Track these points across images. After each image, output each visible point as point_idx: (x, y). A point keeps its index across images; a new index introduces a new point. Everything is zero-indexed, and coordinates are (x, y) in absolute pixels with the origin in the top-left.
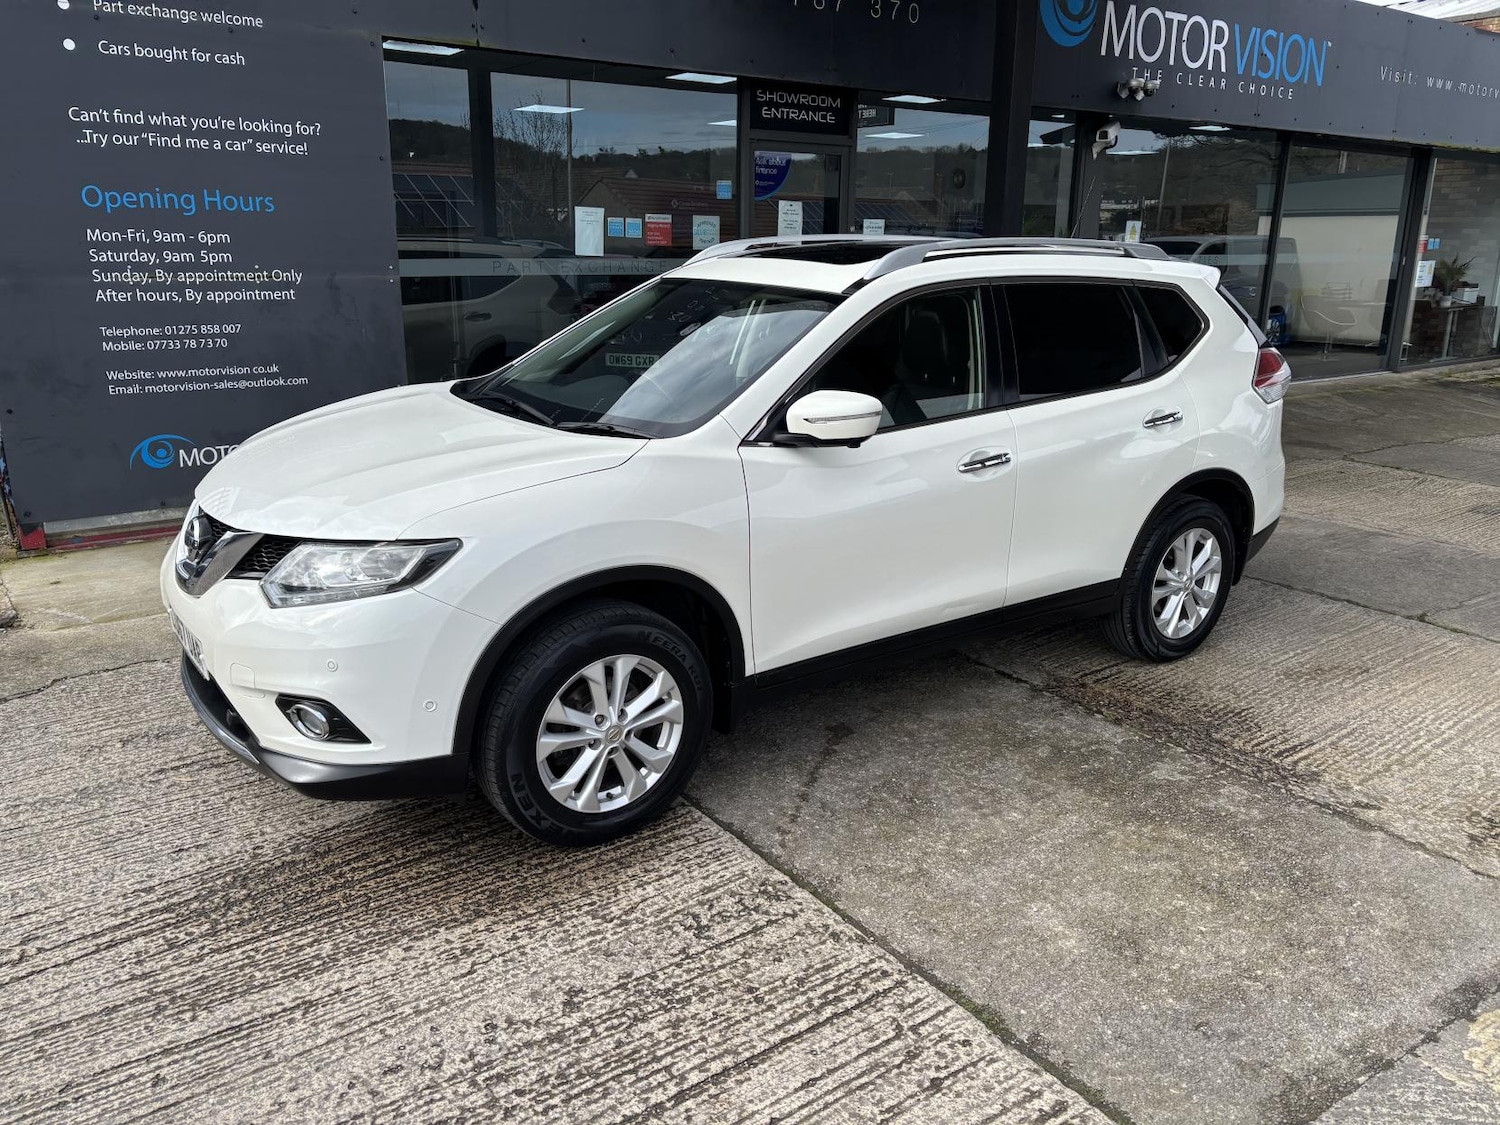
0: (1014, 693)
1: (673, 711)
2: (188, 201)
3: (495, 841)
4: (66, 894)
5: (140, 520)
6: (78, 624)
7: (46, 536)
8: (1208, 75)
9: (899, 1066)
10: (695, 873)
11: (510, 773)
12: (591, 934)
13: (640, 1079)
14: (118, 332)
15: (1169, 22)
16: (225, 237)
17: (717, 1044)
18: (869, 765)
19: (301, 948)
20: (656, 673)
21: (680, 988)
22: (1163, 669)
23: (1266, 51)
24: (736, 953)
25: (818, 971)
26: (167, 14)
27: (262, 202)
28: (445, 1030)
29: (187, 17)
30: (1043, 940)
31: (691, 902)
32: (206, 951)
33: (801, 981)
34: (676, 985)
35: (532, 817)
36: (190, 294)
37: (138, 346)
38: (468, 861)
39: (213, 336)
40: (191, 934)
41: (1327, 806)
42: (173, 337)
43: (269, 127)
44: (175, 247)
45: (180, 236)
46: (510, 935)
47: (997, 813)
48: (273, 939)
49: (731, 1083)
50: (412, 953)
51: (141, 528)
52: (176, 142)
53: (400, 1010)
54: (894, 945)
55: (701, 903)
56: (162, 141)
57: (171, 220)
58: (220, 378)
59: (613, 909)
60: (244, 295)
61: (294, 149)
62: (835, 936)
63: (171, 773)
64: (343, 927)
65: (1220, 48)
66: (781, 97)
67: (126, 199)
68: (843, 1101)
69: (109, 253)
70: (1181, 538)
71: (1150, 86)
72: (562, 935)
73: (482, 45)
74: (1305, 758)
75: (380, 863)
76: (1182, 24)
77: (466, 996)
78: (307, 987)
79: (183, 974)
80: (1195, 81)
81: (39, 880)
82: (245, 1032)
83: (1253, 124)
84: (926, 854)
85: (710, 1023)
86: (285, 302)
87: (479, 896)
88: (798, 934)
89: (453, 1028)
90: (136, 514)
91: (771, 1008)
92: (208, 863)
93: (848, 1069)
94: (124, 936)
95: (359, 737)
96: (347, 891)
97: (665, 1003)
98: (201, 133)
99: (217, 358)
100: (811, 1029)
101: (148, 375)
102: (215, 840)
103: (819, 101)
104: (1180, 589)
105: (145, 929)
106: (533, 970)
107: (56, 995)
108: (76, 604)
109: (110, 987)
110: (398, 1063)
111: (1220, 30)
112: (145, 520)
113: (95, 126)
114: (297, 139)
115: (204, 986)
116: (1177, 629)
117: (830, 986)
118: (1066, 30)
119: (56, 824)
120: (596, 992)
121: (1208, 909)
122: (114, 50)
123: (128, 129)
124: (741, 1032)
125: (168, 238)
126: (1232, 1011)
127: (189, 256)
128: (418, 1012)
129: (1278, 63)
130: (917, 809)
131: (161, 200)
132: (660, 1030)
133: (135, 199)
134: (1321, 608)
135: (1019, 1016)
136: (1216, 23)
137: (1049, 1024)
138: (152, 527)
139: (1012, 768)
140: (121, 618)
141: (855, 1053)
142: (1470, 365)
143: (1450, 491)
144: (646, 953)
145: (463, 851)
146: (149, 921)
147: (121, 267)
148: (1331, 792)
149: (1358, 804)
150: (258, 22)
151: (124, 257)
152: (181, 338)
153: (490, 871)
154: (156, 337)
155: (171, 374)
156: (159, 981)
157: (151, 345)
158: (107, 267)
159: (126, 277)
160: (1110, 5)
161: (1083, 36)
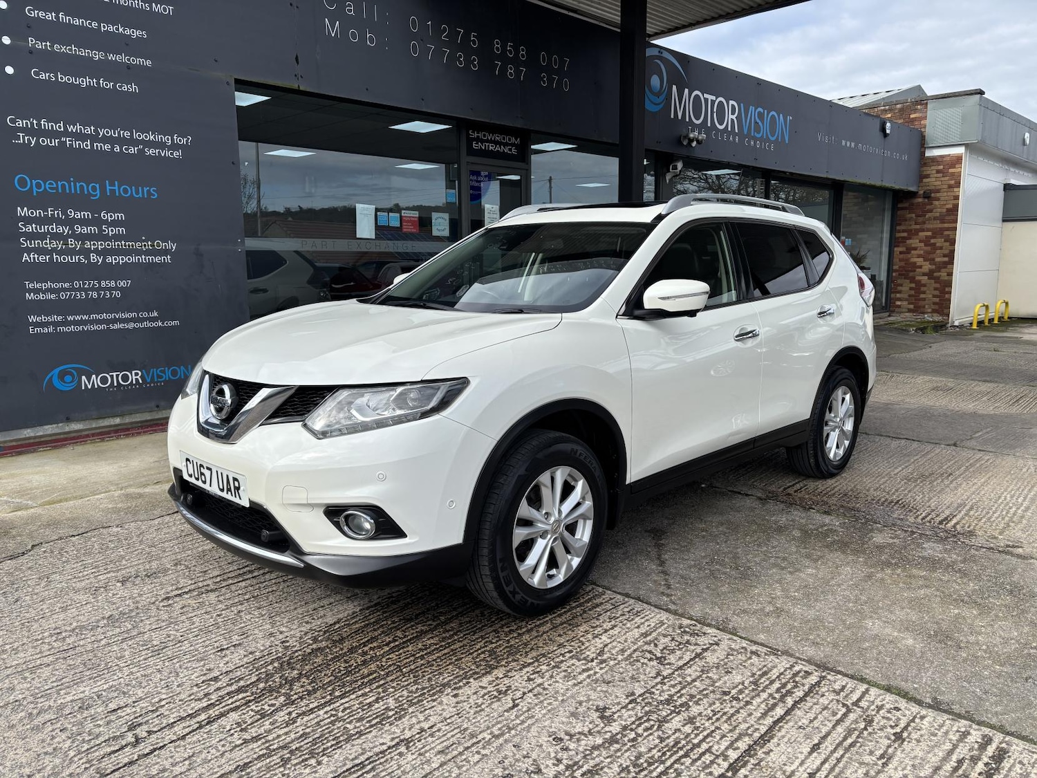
0: (748, 502)
1: (588, 510)
2: (94, 189)
3: (467, 619)
4: (146, 690)
5: (49, 432)
6: (27, 508)
8: (729, 133)
9: (865, 729)
10: (628, 625)
11: (498, 557)
12: (584, 671)
13: (695, 761)
14: (38, 286)
15: (706, 100)
16: (121, 216)
17: (731, 731)
18: (692, 550)
19: (370, 705)
20: (576, 481)
21: (675, 698)
22: (830, 482)
23: (758, 121)
24: (696, 671)
25: (762, 676)
26: (83, 53)
27: (148, 192)
28: (525, 745)
29: (97, 56)
30: (891, 642)
31: (639, 644)
32: (294, 715)
33: (755, 683)
34: (671, 696)
35: (518, 593)
36: (93, 257)
37: (53, 296)
38: (455, 634)
39: (110, 289)
40: (273, 705)
41: (992, 548)
42: (80, 289)
43: (155, 137)
44: (83, 222)
45: (87, 214)
46: (525, 678)
47: (799, 570)
48: (343, 701)
49: (760, 754)
50: (460, 698)
51: (50, 438)
52: (87, 145)
53: (480, 737)
54: (797, 655)
55: (648, 643)
56: (76, 144)
57: (81, 202)
58: (115, 321)
59: (588, 653)
60: (134, 259)
61: (172, 154)
62: (755, 653)
63: (177, 599)
64: (393, 688)
65: (734, 117)
66: (484, 136)
67: (48, 186)
68: (847, 755)
69: (34, 226)
70: (836, 392)
71: (700, 138)
72: (563, 673)
73: (301, 88)
74: (957, 523)
75: (390, 642)
76: (713, 102)
77: (523, 722)
78: (394, 729)
79: (286, 734)
80: (722, 137)
81: (114, 683)
82: (369, 767)
83: (754, 165)
84: (772, 598)
85: (714, 718)
86: (163, 265)
87: (482, 656)
89: (530, 744)
90: (46, 427)
91: (748, 703)
92: (251, 656)
93: (834, 735)
94: (217, 713)
95: (398, 533)
96: (378, 663)
97: (673, 708)
98: (105, 140)
99: (113, 305)
100: (788, 712)
101: (60, 318)
102: (245, 640)
103: (507, 139)
104: (836, 427)
105: (232, 706)
106: (560, 698)
107: (187, 763)
108: (21, 493)
109: (231, 750)
110: (507, 772)
111: (733, 106)
112: (53, 432)
113: (28, 131)
114: (174, 147)
115: (311, 739)
116: (835, 455)
118: (652, 102)
119: (103, 642)
120: (618, 708)
121: (974, 612)
122: (43, 76)
123: (52, 134)
124: (740, 720)
125: (79, 215)
127: (93, 229)
128: (497, 737)
129: (765, 128)
130: (745, 576)
131: (74, 187)
132: (683, 726)
133: (55, 186)
134: (895, 444)
135: (915, 689)
136: (731, 102)
137: (937, 690)
138: (58, 437)
139: (784, 546)
140: (60, 501)
141: (830, 725)
143: (913, 381)
144: (632, 678)
145: (448, 628)
146: (231, 701)
147: (42, 237)
148: (988, 541)
149: (1008, 546)
150: (148, 63)
151: (45, 228)
152: (86, 290)
153: (477, 639)
154: (65, 290)
155: (78, 318)
156: (270, 741)
157: (63, 296)
158: (31, 236)
159: (46, 244)
160: (674, 87)
161: (661, 106)
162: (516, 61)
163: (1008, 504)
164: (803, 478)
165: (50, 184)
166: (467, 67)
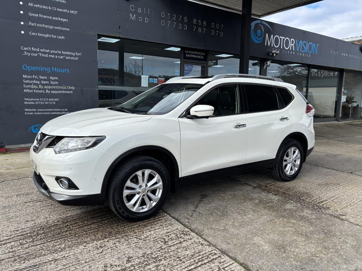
0: (249, 188)
1: (161, 185)
2: (48, 69)
3: (112, 220)
5: (30, 146)
6: (11, 169)
7: (6, 149)
8: (290, 51)
10: (165, 229)
11: (116, 200)
12: (136, 243)
14: (29, 99)
15: (281, 39)
16: (57, 78)
18: (212, 204)
19: (56, 246)
20: (155, 175)
22: (287, 183)
23: (304, 46)
24: (175, 248)
25: (197, 253)
26: (46, 26)
27: (66, 70)
28: (93, 267)
29: (51, 27)
30: (258, 246)
31: (163, 236)
32: (30, 246)
33: (192, 256)
34: (158, 256)
35: (121, 212)
36: (47, 91)
37: (33, 103)
38: (104, 225)
39: (52, 101)
40: (27, 241)
41: (332, 215)
43: (69, 53)
44: (44, 80)
45: (46, 77)
46: (114, 243)
47: (245, 215)
48: (48, 243)
50: (86, 247)
52: (46, 56)
53: (81, 262)
54: (218, 247)
55: (166, 236)
56: (43, 55)
57: (44, 73)
58: (53, 111)
59: (142, 237)
60: (60, 92)
61: (75, 58)
62: (202, 244)
63: (28, 203)
64: (68, 241)
65: (293, 45)
66: (191, 52)
67: (33, 68)
70: (290, 149)
71: (277, 52)
72: (128, 243)
73: (121, 37)
74: (325, 204)
75: (81, 225)
76: (284, 39)
77: (100, 258)
78: (56, 255)
79: (23, 251)
80: (287, 52)
82: (38, 266)
84: (226, 225)
85: (167, 266)
86: (70, 94)
87: (106, 233)
88: (192, 244)
89: (95, 267)
90: (29, 144)
91: (184, 262)
92: (34, 224)
94: (9, 242)
95: (77, 188)
96: (70, 232)
97: (155, 261)
98: (53, 54)
99: (52, 106)
100: (195, 268)
101: (35, 110)
102: (37, 219)
103: (200, 53)
104: (290, 162)
105: (15, 240)
106: (119, 252)
108: (11, 164)
111: (292, 41)
113: (27, 51)
114: (76, 56)
115: (28, 254)
116: (290, 173)
117: (200, 257)
118: (256, 39)
120: (136, 258)
121: (303, 239)
122: (33, 34)
123: (35, 52)
124: (175, 268)
125: (43, 78)
126: (311, 265)
127: (48, 82)
128: (86, 262)
129: (307, 49)
130: (224, 214)
131: (42, 69)
132: (153, 268)
133: (35, 68)
134: (326, 170)
135: (253, 266)
136: (292, 39)
139: (249, 205)
140: (22, 168)
142: (357, 121)
144: (150, 248)
145: (103, 222)
146: (16, 238)
147: (31, 84)
148: (333, 212)
149: (340, 215)
150: (68, 29)
151: (32, 82)
152: (44, 101)
153: (110, 227)
154: (38, 101)
155: (41, 110)
156: (16, 253)
157: (36, 103)
158: (27, 84)
159: (32, 86)
160: (267, 34)
161: (261, 41)
162: (202, 26)
163: (353, 198)
164: (277, 180)
165: (34, 68)
166: (183, 29)
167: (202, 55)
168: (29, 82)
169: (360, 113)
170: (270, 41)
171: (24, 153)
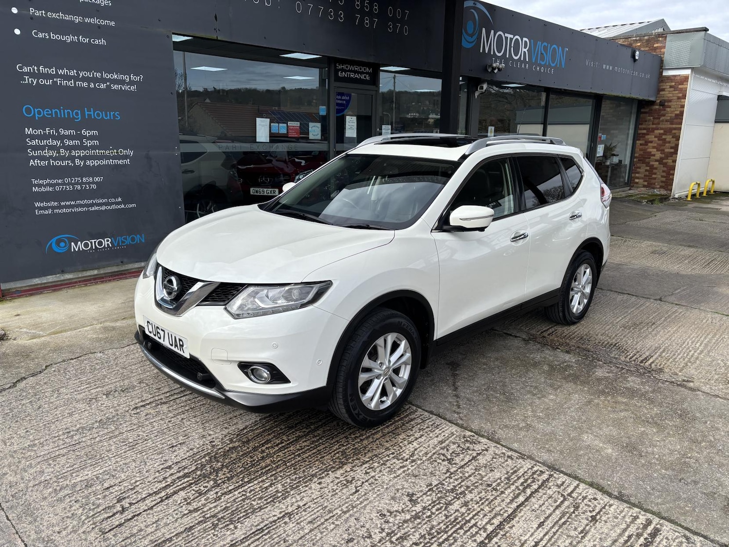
0: (517, 343)
1: (408, 359)
2: (77, 114)
3: (328, 428)
4: (127, 475)
5: (50, 280)
6: (39, 336)
7: (2, 290)
8: (522, 62)
9: (574, 512)
10: (431, 435)
11: (348, 393)
12: (401, 467)
13: (466, 532)
14: (41, 182)
15: (506, 38)
16: (96, 132)
17: (490, 512)
18: (476, 379)
19: (267, 488)
20: (401, 341)
21: (457, 488)
22: (573, 328)
23: (543, 52)
24: (472, 469)
25: (513, 474)
26: (67, 18)
27: (114, 115)
28: (362, 519)
29: (77, 20)
30: (597, 451)
31: (437, 449)
32: (219, 494)
33: (508, 479)
34: (455, 487)
35: (361, 415)
36: (77, 161)
37: (51, 189)
38: (320, 438)
39: (89, 183)
40: (206, 487)
41: (673, 382)
42: (69, 184)
43: (118, 76)
44: (70, 137)
45: (72, 132)
46: (364, 472)
47: (544, 396)
48: (250, 485)
49: (507, 528)
50: (323, 485)
51: (51, 284)
52: (71, 83)
53: (335, 513)
54: (537, 459)
55: (442, 448)
56: (64, 83)
57: (68, 123)
58: (92, 205)
59: (404, 455)
60: (105, 162)
61: (130, 88)
62: (509, 457)
63: (142, 409)
64: (281, 476)
65: (526, 50)
66: (347, 67)
67: (46, 113)
68: (560, 530)
69: (37, 141)
70: (580, 268)
71: (500, 66)
72: (388, 469)
73: (219, 38)
74: (653, 362)
75: (279, 444)
76: (511, 39)
77: (361, 503)
78: (281, 505)
79: (215, 507)
80: (517, 65)
81: (107, 469)
82: (266, 531)
83: (538, 85)
84: (525, 417)
85: (480, 502)
86: (125, 166)
87: (337, 455)
88: (493, 458)
89: (365, 518)
90: (49, 277)
91: (502, 493)
92: (191, 451)
93: (553, 516)
94: (172, 491)
95: (285, 380)
96: (271, 459)
97: (455, 495)
98: (84, 79)
99: (91, 194)
100: (527, 500)
102: (187, 440)
103: (363, 70)
104: (579, 291)
105: (181, 487)
106: (385, 487)
107: (155, 525)
108: (36, 326)
109: (182, 517)
110: (350, 537)
111: (526, 42)
112: (53, 280)
113: (31, 75)
114: (131, 83)
115: (230, 511)
116: (577, 310)
117: (522, 480)
118: (467, 41)
119: (97, 439)
120: (421, 494)
121: (654, 430)
122: (41, 35)
123: (47, 76)
124: (496, 505)
125: (67, 133)
126: (690, 472)
127: (77, 142)
128: (345, 513)
129: (548, 57)
130: (509, 399)
131: (64, 113)
132: (461, 508)
133: (50, 112)
134: (620, 297)
135: (609, 485)
136: (525, 39)
137: (623, 486)
138: (57, 283)
139: (537, 377)
140: (61, 332)
141: (552, 509)
142: (618, 190)
143: (639, 245)
144: (431, 473)
145: (316, 434)
146: (180, 483)
147: (42, 148)
148: (671, 376)
149: (684, 381)
150: (113, 23)
151: (44, 142)
152: (73, 184)
153: (334, 442)
154: (60, 184)
155: (68, 203)
156: (205, 512)
157: (57, 188)
158: (35, 148)
159: (45, 153)
160: (484, 30)
161: (474, 43)
162: (370, 14)
163: (688, 348)
164: (555, 324)
165: (47, 111)
166: (336, 20)
167: (367, 73)
168: (38, 142)
169: (624, 174)
170: (489, 42)
171: (41, 296)
